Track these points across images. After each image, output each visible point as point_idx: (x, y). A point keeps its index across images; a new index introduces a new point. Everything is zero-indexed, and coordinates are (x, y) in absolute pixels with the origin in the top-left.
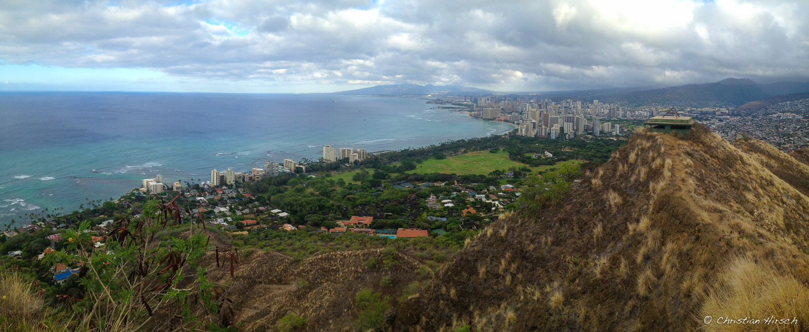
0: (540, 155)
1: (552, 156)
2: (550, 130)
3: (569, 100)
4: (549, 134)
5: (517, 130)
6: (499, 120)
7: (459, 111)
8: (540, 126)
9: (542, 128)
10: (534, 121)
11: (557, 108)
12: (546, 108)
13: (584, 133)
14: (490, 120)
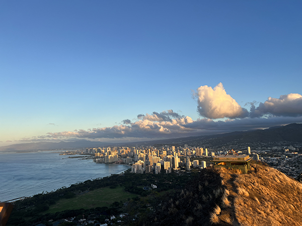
0: (148, 187)
1: (157, 187)
2: (154, 167)
3: (166, 146)
4: (154, 170)
5: (130, 170)
6: (117, 163)
7: (86, 159)
8: (146, 165)
9: (148, 167)
10: (142, 162)
13: (179, 169)
14: (110, 163)
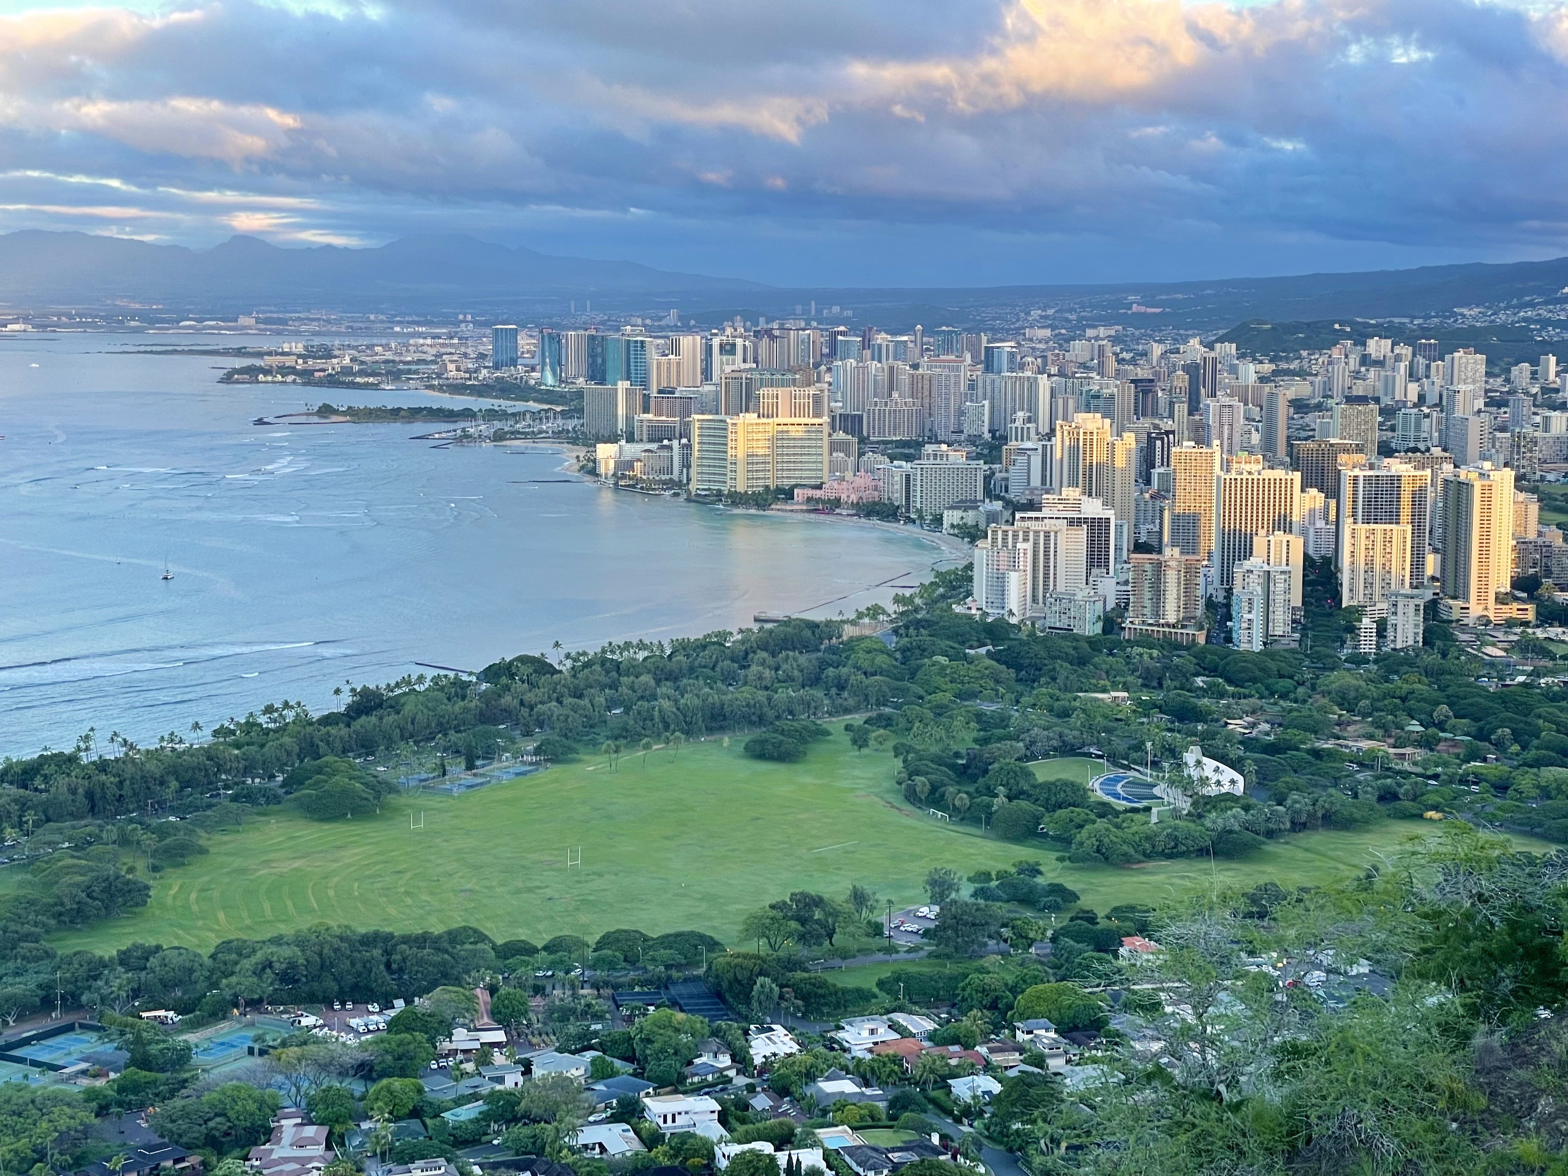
0: (1148, 775)
1: (1240, 788)
2: (1227, 578)
3: (1377, 347)
4: (1220, 610)
5: (959, 583)
6: (816, 506)
8: (1139, 547)
9: (1159, 568)
10: (1093, 508)
11: (1283, 411)
12: (1194, 407)
13: (1512, 610)
14: (737, 499)
